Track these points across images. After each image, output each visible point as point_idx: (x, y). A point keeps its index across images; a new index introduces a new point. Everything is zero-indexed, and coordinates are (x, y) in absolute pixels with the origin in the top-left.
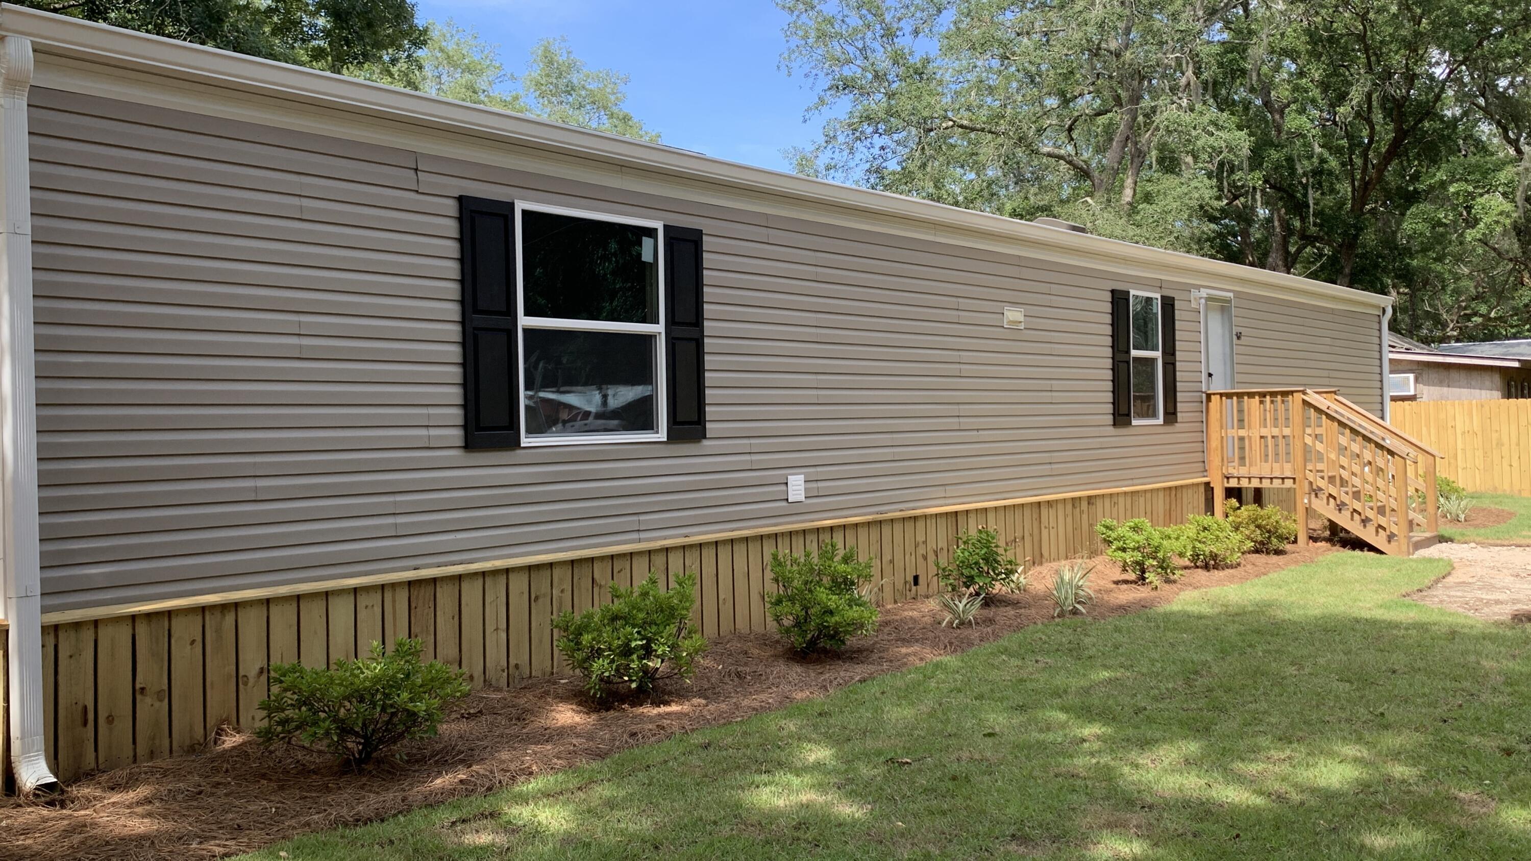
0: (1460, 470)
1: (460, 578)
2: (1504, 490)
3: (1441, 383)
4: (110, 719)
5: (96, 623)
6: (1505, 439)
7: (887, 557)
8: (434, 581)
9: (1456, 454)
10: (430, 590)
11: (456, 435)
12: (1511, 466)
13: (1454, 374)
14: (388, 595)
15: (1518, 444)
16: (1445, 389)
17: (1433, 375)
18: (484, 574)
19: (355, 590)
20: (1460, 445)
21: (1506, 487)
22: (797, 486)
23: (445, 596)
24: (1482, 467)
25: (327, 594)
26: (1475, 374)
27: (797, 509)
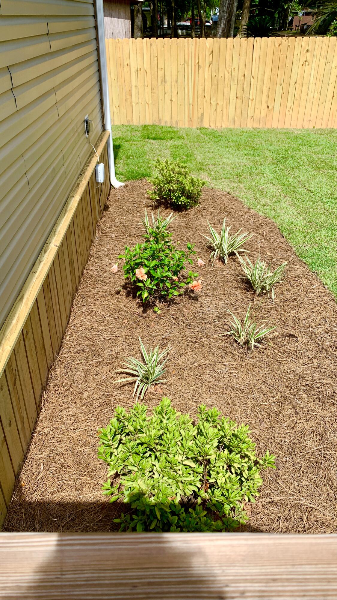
0: (134, 104)
2: (166, 122)
6: (168, 78)
9: (130, 91)
12: (171, 100)
15: (177, 81)
20: (134, 83)
21: (168, 119)
24: (150, 102)
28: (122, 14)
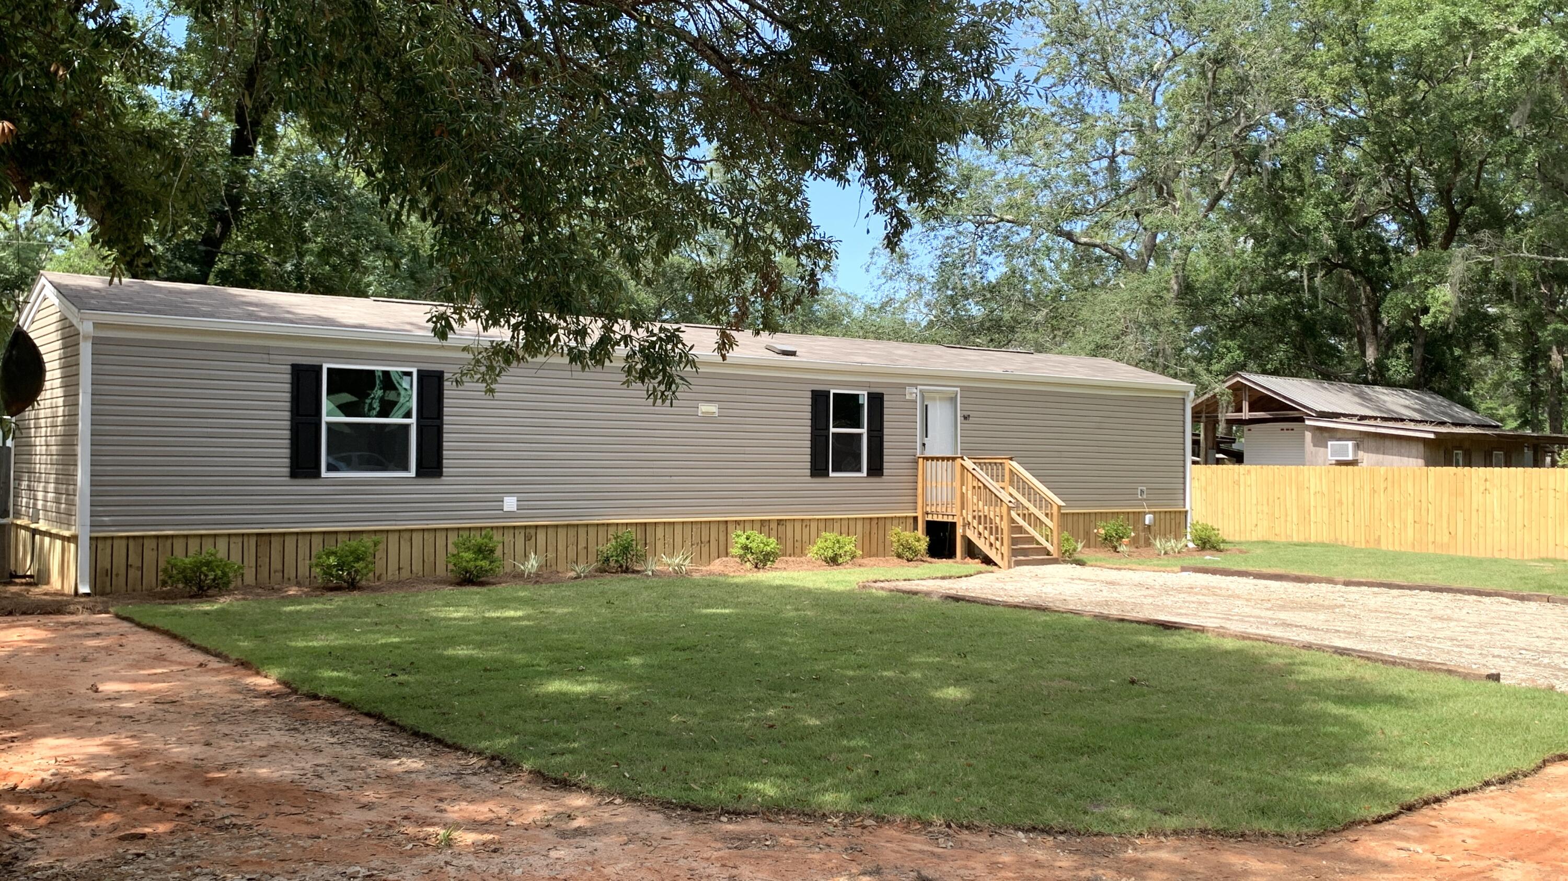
1: (284, 534)
3: (1377, 451)
4: (117, 575)
5: (112, 538)
7: (582, 544)
8: (270, 534)
10: (267, 538)
11: (287, 470)
12: (1348, 521)
13: (1388, 443)
14: (246, 539)
15: (1353, 504)
16: (1381, 457)
17: (1372, 443)
18: (297, 534)
19: (229, 535)
22: (510, 503)
23: (276, 543)
24: (1327, 522)
25: (215, 536)
26: (1404, 443)
27: (510, 515)
28: (1414, 451)
